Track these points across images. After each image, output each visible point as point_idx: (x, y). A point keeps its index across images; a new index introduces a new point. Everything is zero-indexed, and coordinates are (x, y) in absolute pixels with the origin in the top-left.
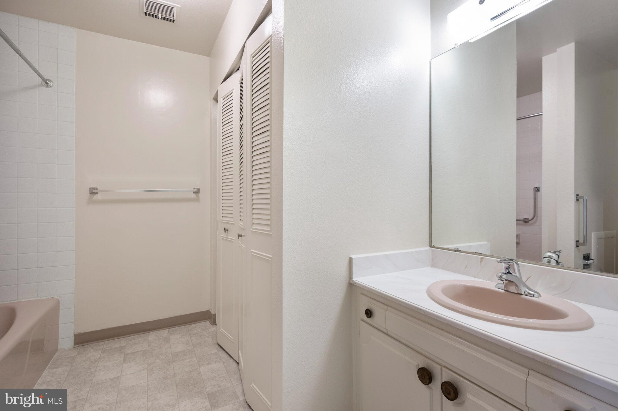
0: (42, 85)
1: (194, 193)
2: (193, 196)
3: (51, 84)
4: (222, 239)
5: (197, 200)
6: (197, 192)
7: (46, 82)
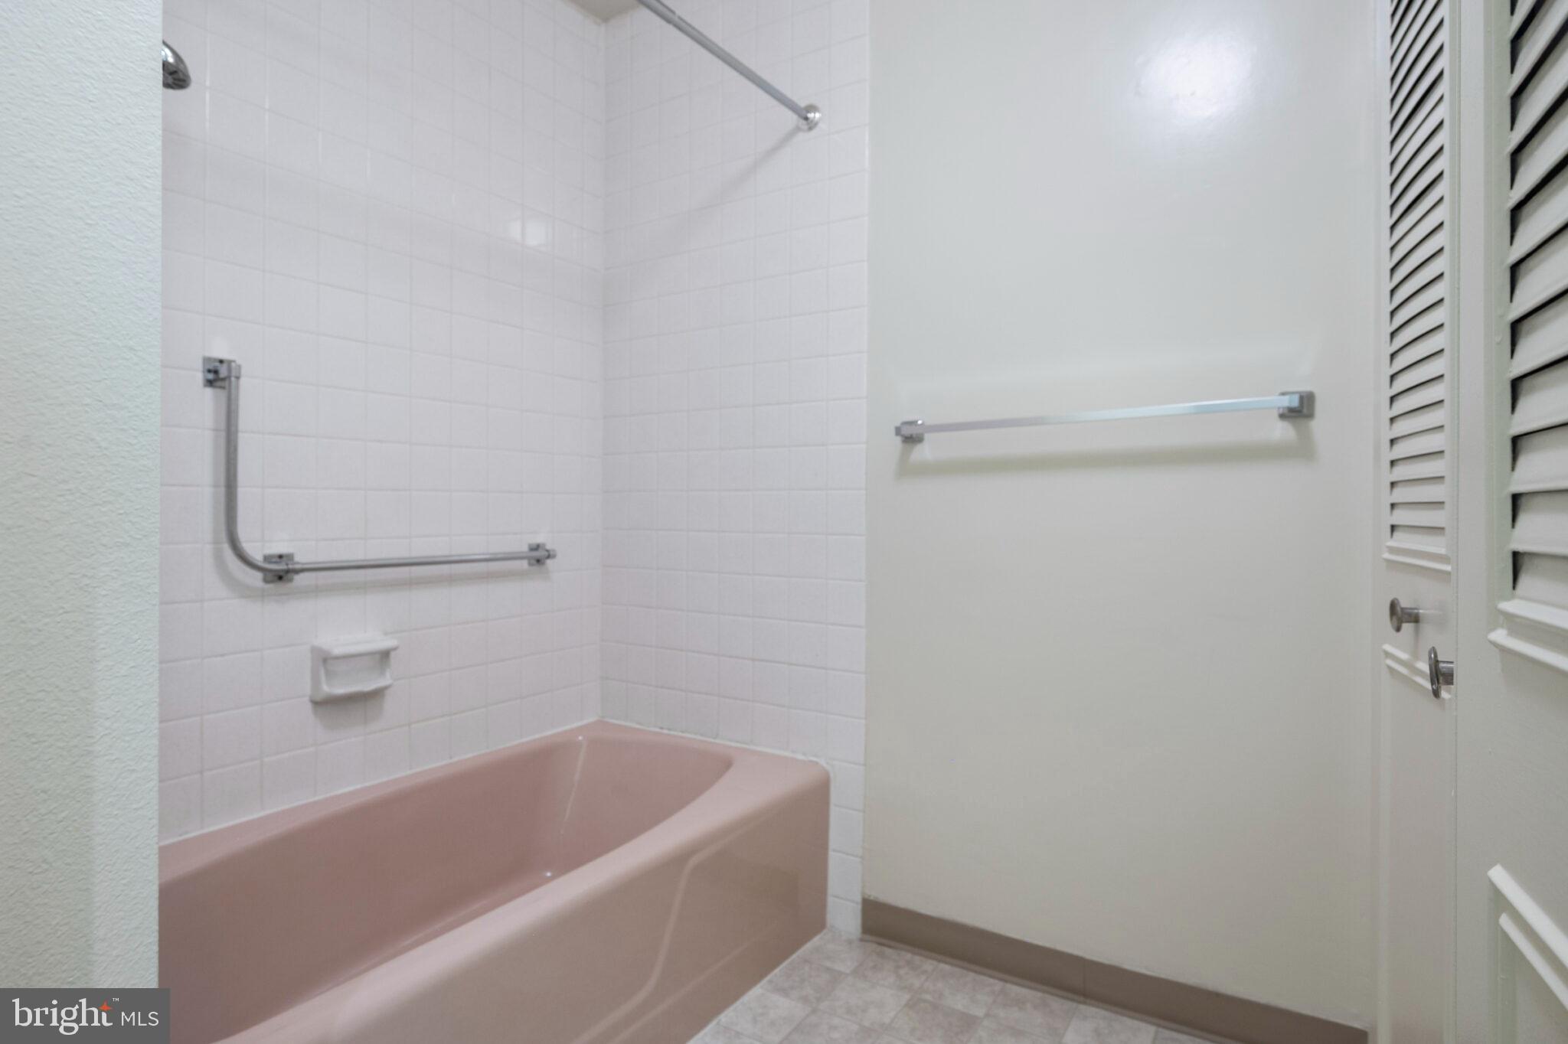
0: (798, 129)
1: (1282, 416)
2: (1282, 432)
3: (815, 117)
4: (1391, 669)
5: (1303, 451)
6: (1301, 411)
7: (803, 114)
